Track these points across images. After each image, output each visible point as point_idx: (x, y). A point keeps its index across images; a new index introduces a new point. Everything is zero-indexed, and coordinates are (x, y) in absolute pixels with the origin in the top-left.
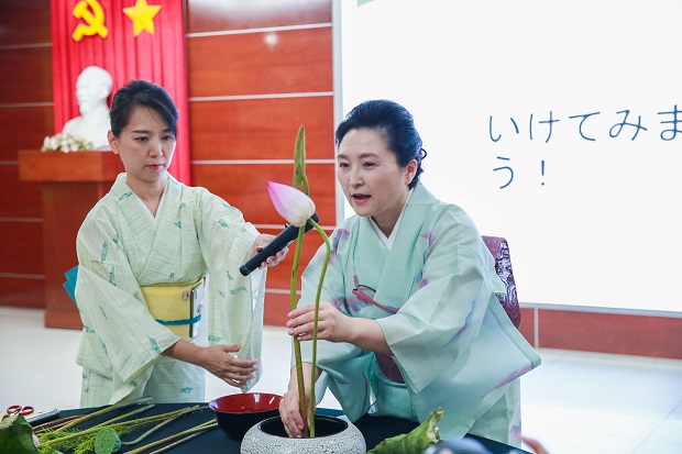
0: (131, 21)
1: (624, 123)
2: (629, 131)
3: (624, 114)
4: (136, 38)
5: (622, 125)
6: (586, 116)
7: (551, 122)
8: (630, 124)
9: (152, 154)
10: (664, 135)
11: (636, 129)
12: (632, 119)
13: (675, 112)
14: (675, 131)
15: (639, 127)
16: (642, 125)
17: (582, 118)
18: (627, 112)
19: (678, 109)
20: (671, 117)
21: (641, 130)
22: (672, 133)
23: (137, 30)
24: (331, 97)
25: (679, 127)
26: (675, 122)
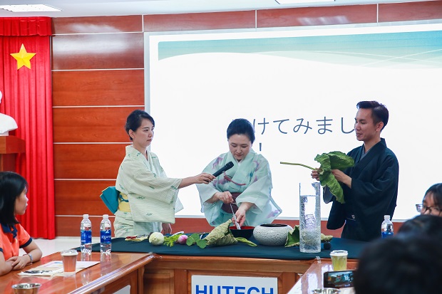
0: (16, 61)
1: (300, 125)
2: (303, 129)
4: (18, 71)
6: (282, 121)
7: (264, 123)
8: (302, 125)
9: (150, 136)
10: (320, 132)
11: (306, 128)
12: (305, 123)
13: (325, 120)
14: (325, 129)
15: (308, 127)
17: (280, 122)
18: (302, 120)
20: (323, 123)
21: (309, 129)
22: (323, 130)
23: (19, 66)
24: (143, 108)
25: (327, 127)
26: (325, 125)
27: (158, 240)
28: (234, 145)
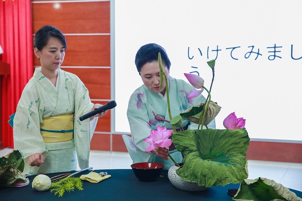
1: (252, 52)
2: (254, 55)
3: (252, 48)
4: (4, 2)
5: (251, 52)
6: (234, 48)
7: (217, 50)
8: (254, 52)
9: (57, 58)
10: (270, 58)
11: (257, 54)
12: (256, 50)
13: (275, 47)
14: (275, 56)
15: (258, 54)
16: (260, 53)
17: (232, 49)
18: (253, 47)
19: (276, 46)
20: (273, 50)
21: (259, 55)
22: (273, 57)
24: (109, 36)
25: (277, 54)
26: (275, 52)
27: (42, 186)
28: (148, 77)
